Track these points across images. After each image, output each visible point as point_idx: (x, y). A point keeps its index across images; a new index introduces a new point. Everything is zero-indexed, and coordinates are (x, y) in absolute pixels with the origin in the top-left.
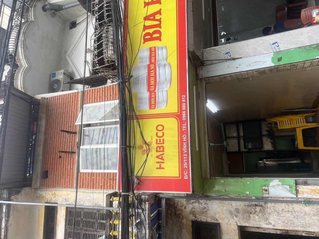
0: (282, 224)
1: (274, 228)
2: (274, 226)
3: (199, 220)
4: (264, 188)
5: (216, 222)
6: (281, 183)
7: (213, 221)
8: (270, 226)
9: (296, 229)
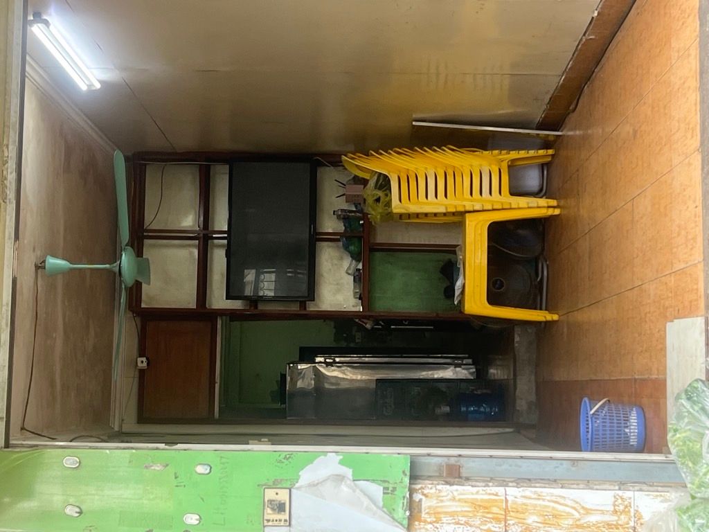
4: (270, 494)
6: (349, 472)
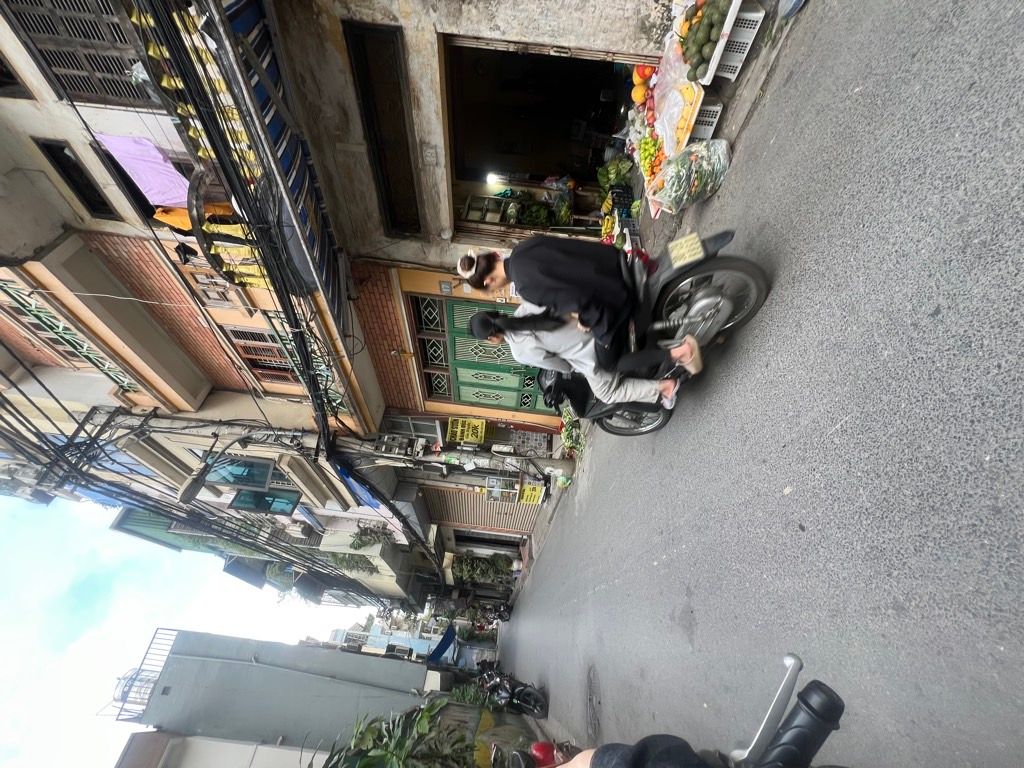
0: (518, 29)
1: (503, 38)
2: (504, 33)
3: (358, 17)
5: (393, 23)
7: (387, 21)
8: (496, 35)
9: (540, 40)
